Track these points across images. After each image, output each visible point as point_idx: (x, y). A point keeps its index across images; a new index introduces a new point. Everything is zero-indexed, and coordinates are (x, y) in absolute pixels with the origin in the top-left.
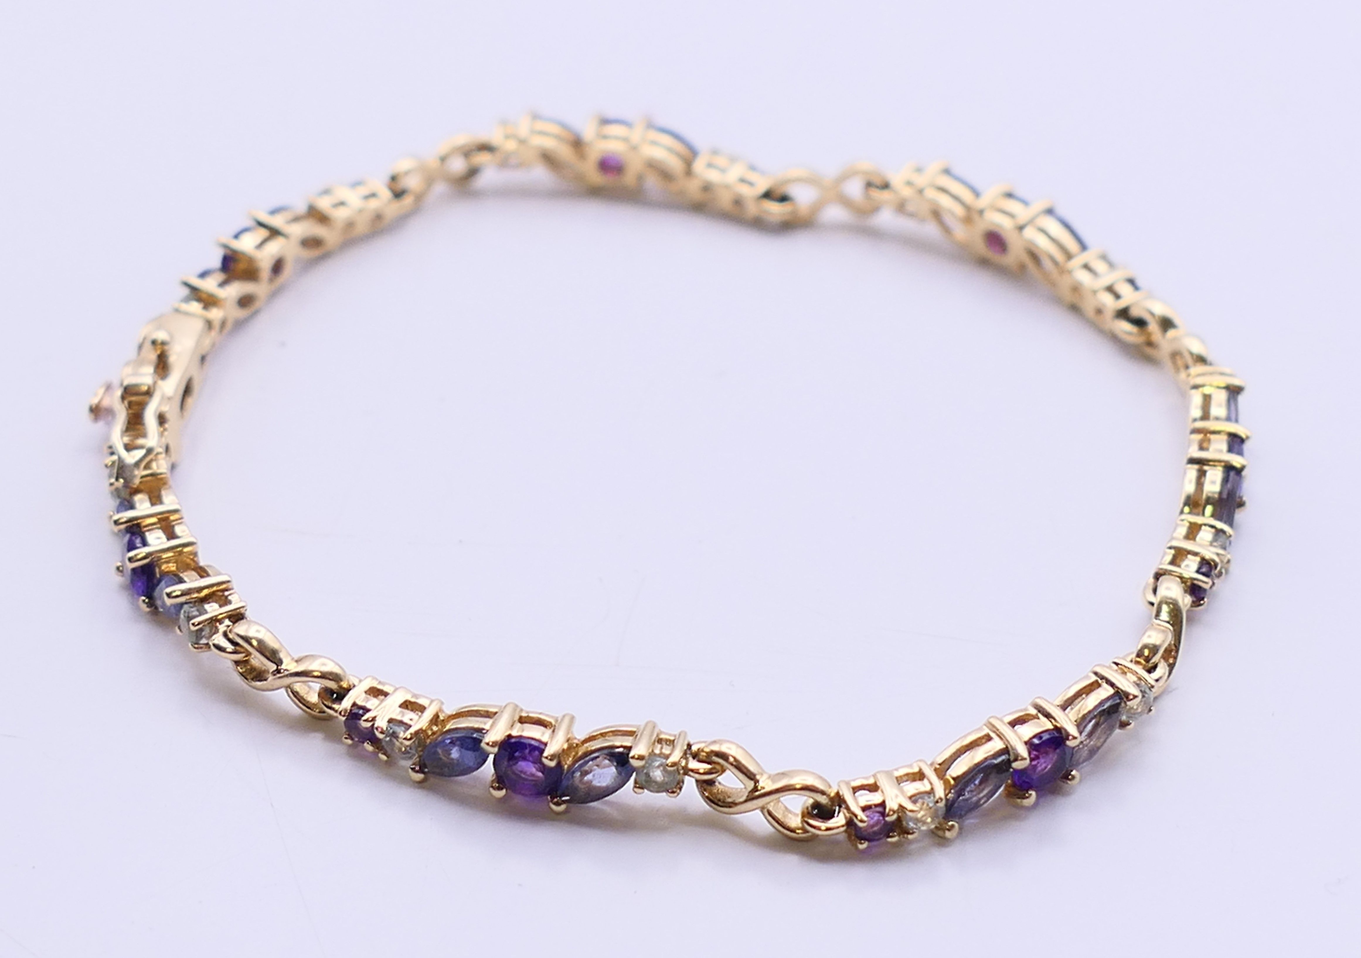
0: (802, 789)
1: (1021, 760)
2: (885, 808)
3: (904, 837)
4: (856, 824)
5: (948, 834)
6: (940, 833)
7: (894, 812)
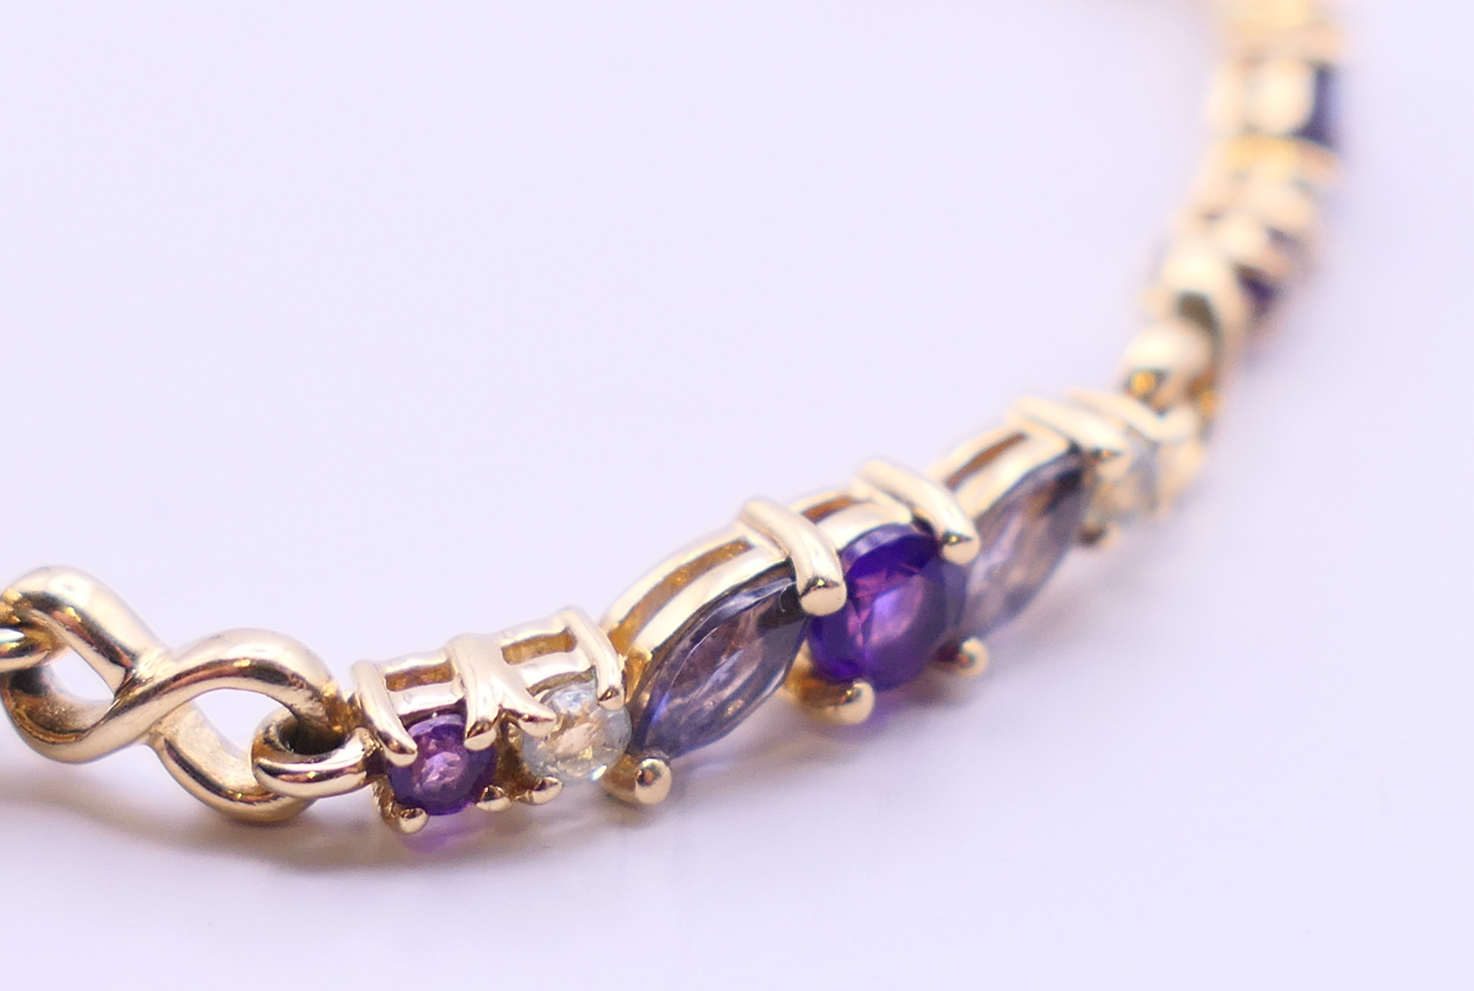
0: (244, 673)
1: (826, 586)
2: (464, 720)
3: (523, 800)
4: (389, 764)
5: (642, 793)
6: (623, 794)
7: (491, 724)
